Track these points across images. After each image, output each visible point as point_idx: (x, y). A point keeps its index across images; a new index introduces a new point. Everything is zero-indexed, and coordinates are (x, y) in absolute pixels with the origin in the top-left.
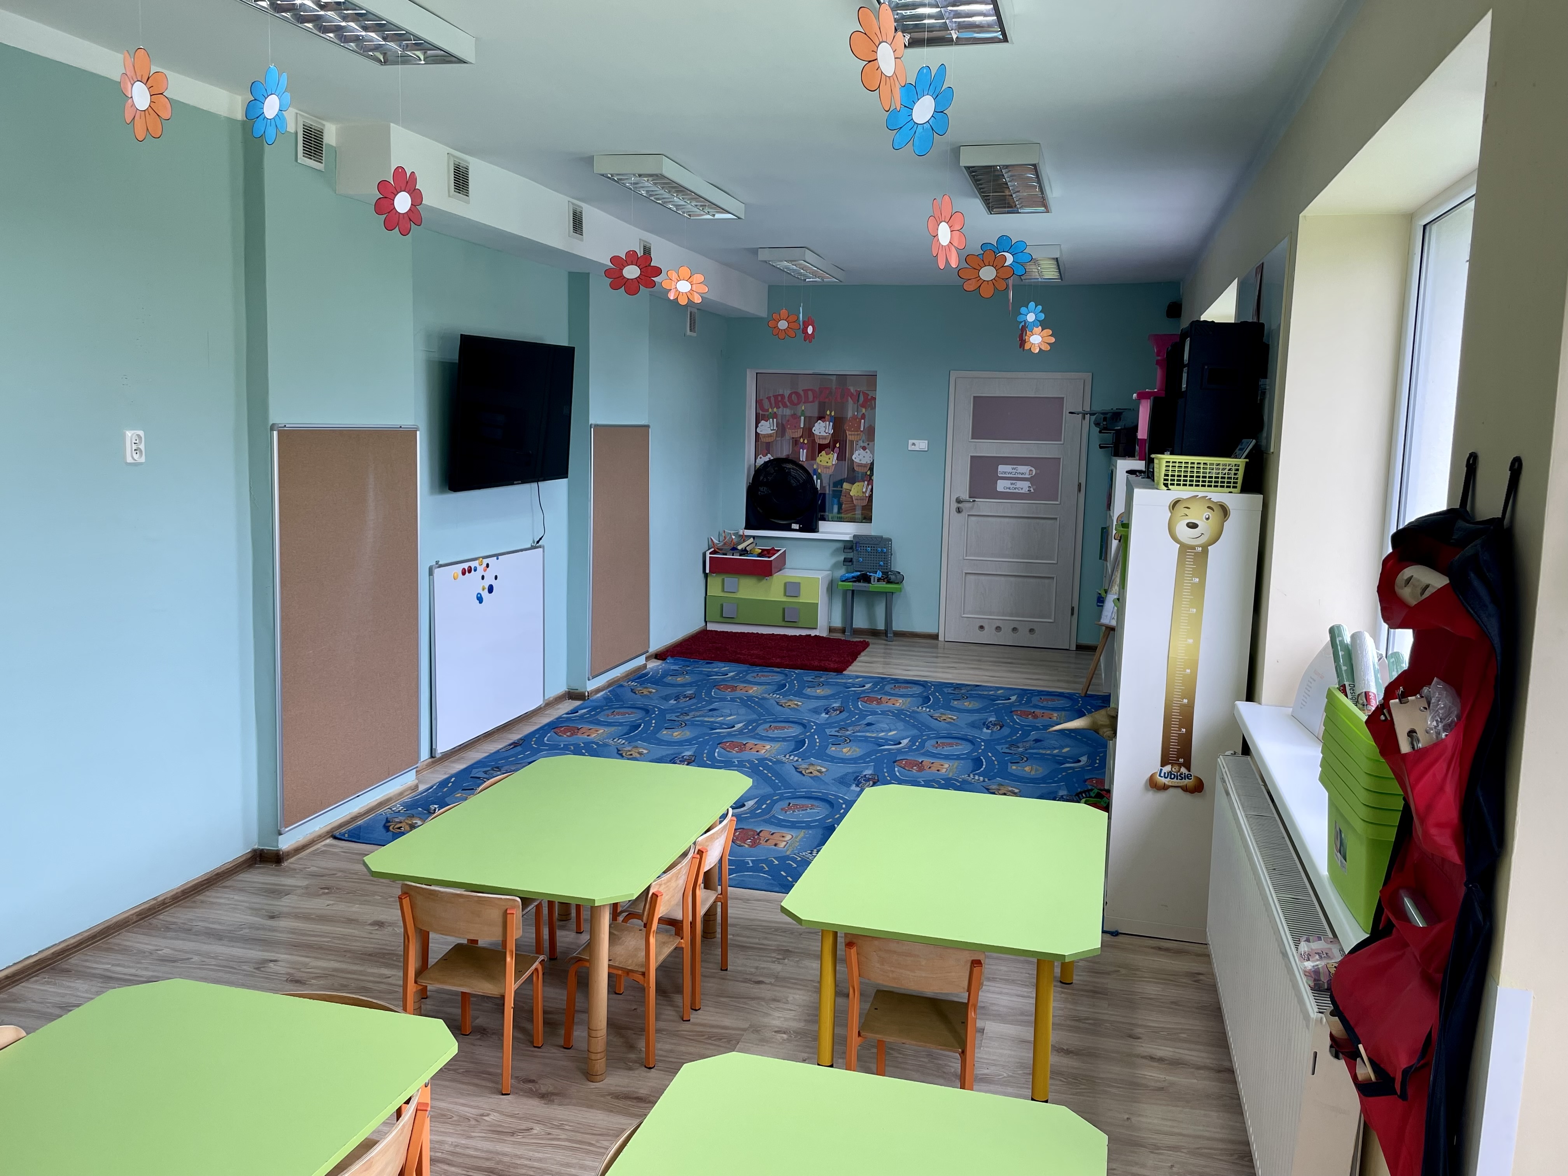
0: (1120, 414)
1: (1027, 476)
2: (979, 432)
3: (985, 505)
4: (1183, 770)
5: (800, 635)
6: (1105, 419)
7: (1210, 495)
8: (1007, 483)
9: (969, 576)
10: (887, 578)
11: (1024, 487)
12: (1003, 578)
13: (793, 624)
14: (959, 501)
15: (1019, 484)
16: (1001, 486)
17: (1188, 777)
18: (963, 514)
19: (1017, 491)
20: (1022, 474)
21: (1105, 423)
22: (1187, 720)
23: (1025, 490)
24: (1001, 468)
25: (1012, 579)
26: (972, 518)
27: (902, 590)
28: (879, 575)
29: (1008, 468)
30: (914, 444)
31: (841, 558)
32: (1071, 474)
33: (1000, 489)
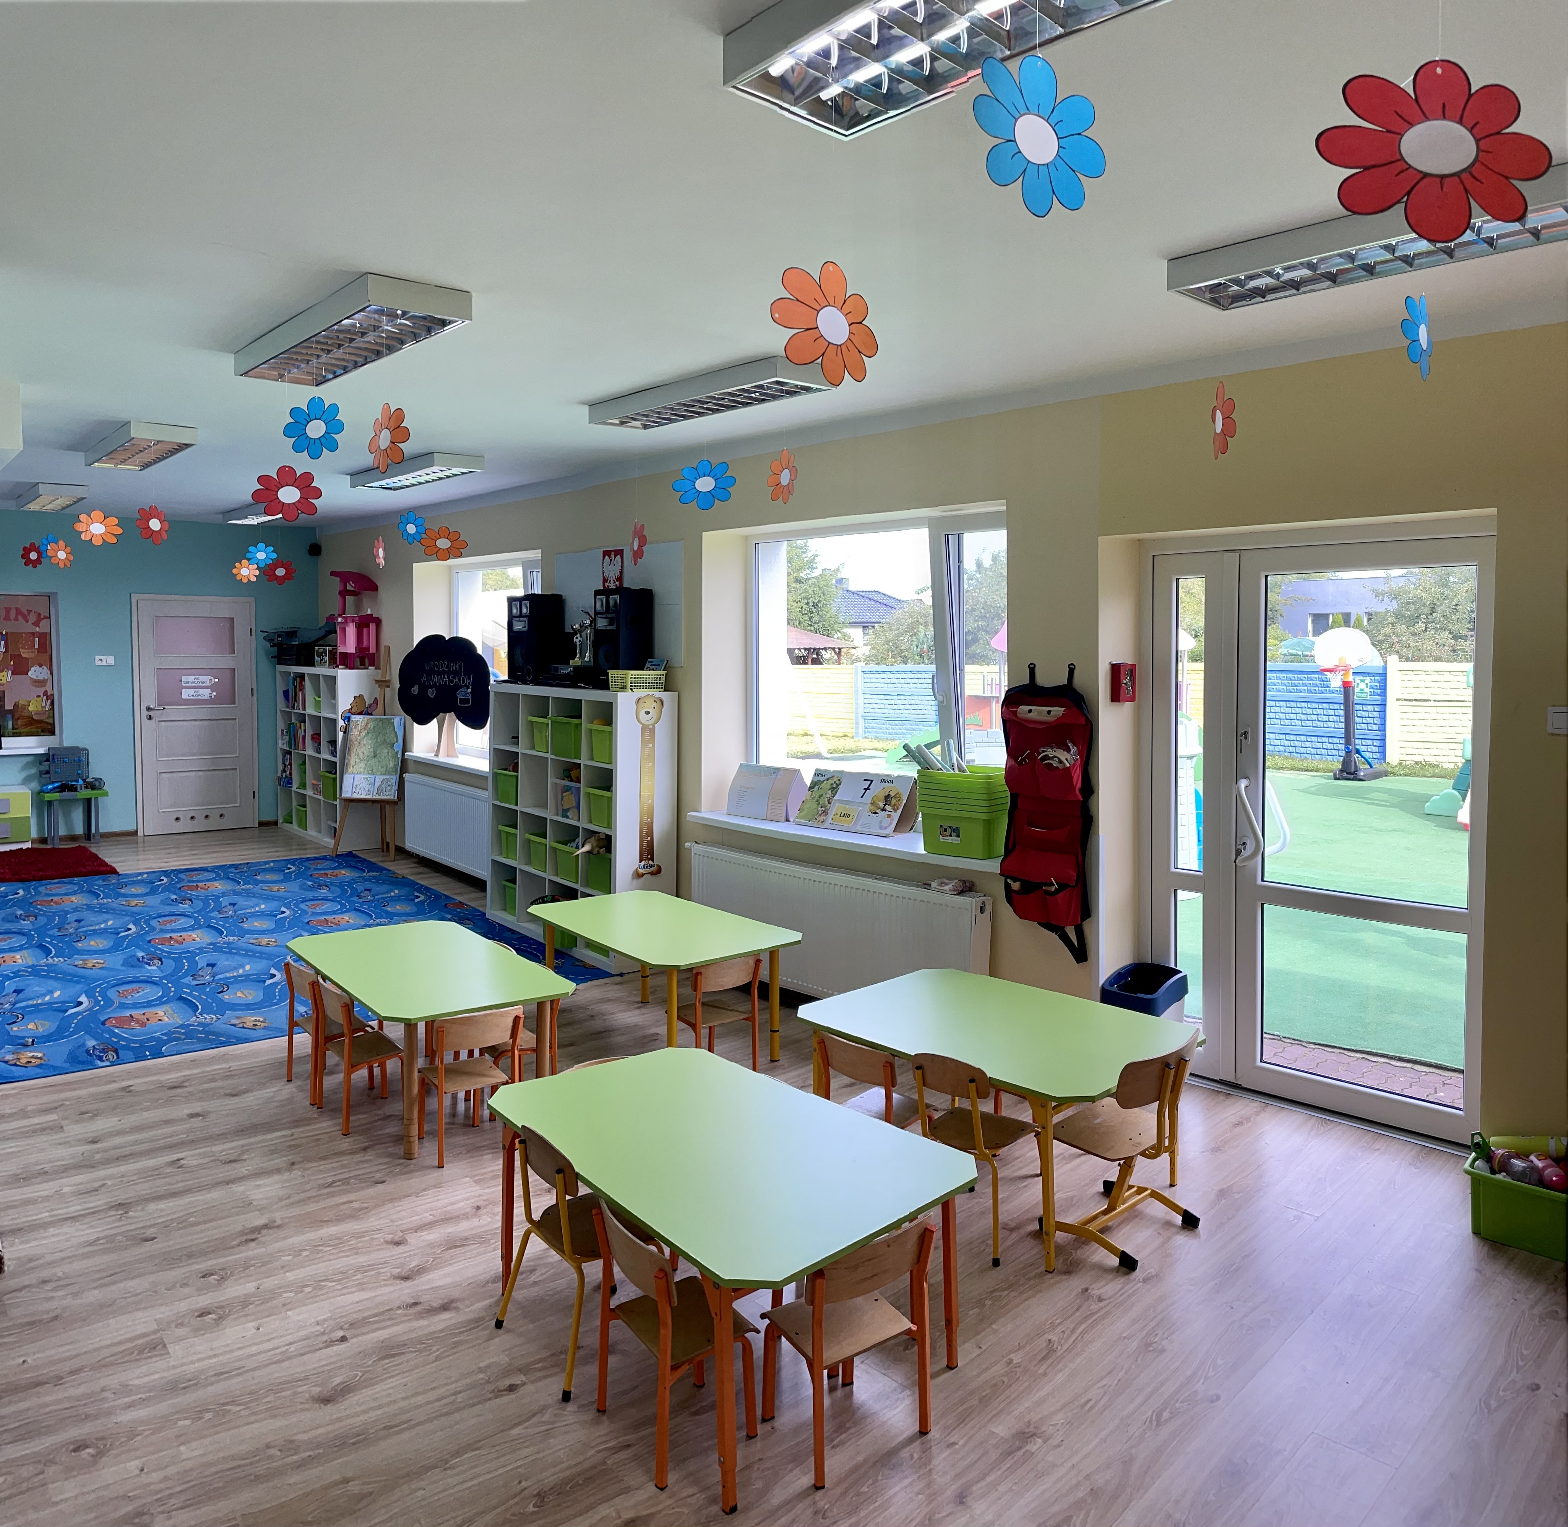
0: (296, 632)
1: (208, 684)
2: (160, 650)
3: (173, 712)
4: (651, 862)
6: (278, 637)
7: (655, 694)
8: (191, 691)
9: (163, 775)
10: (91, 786)
11: (206, 693)
12: (193, 773)
13: (4, 841)
14: (148, 709)
15: (201, 691)
16: (186, 694)
17: (653, 866)
18: (153, 721)
19: (199, 698)
20: (204, 683)
21: (278, 640)
22: (651, 832)
23: (207, 697)
24: (184, 679)
25: (201, 773)
26: (163, 723)
27: (106, 794)
28: (81, 782)
29: (191, 678)
30: (101, 660)
31: (33, 771)
32: (245, 681)
33: (184, 696)
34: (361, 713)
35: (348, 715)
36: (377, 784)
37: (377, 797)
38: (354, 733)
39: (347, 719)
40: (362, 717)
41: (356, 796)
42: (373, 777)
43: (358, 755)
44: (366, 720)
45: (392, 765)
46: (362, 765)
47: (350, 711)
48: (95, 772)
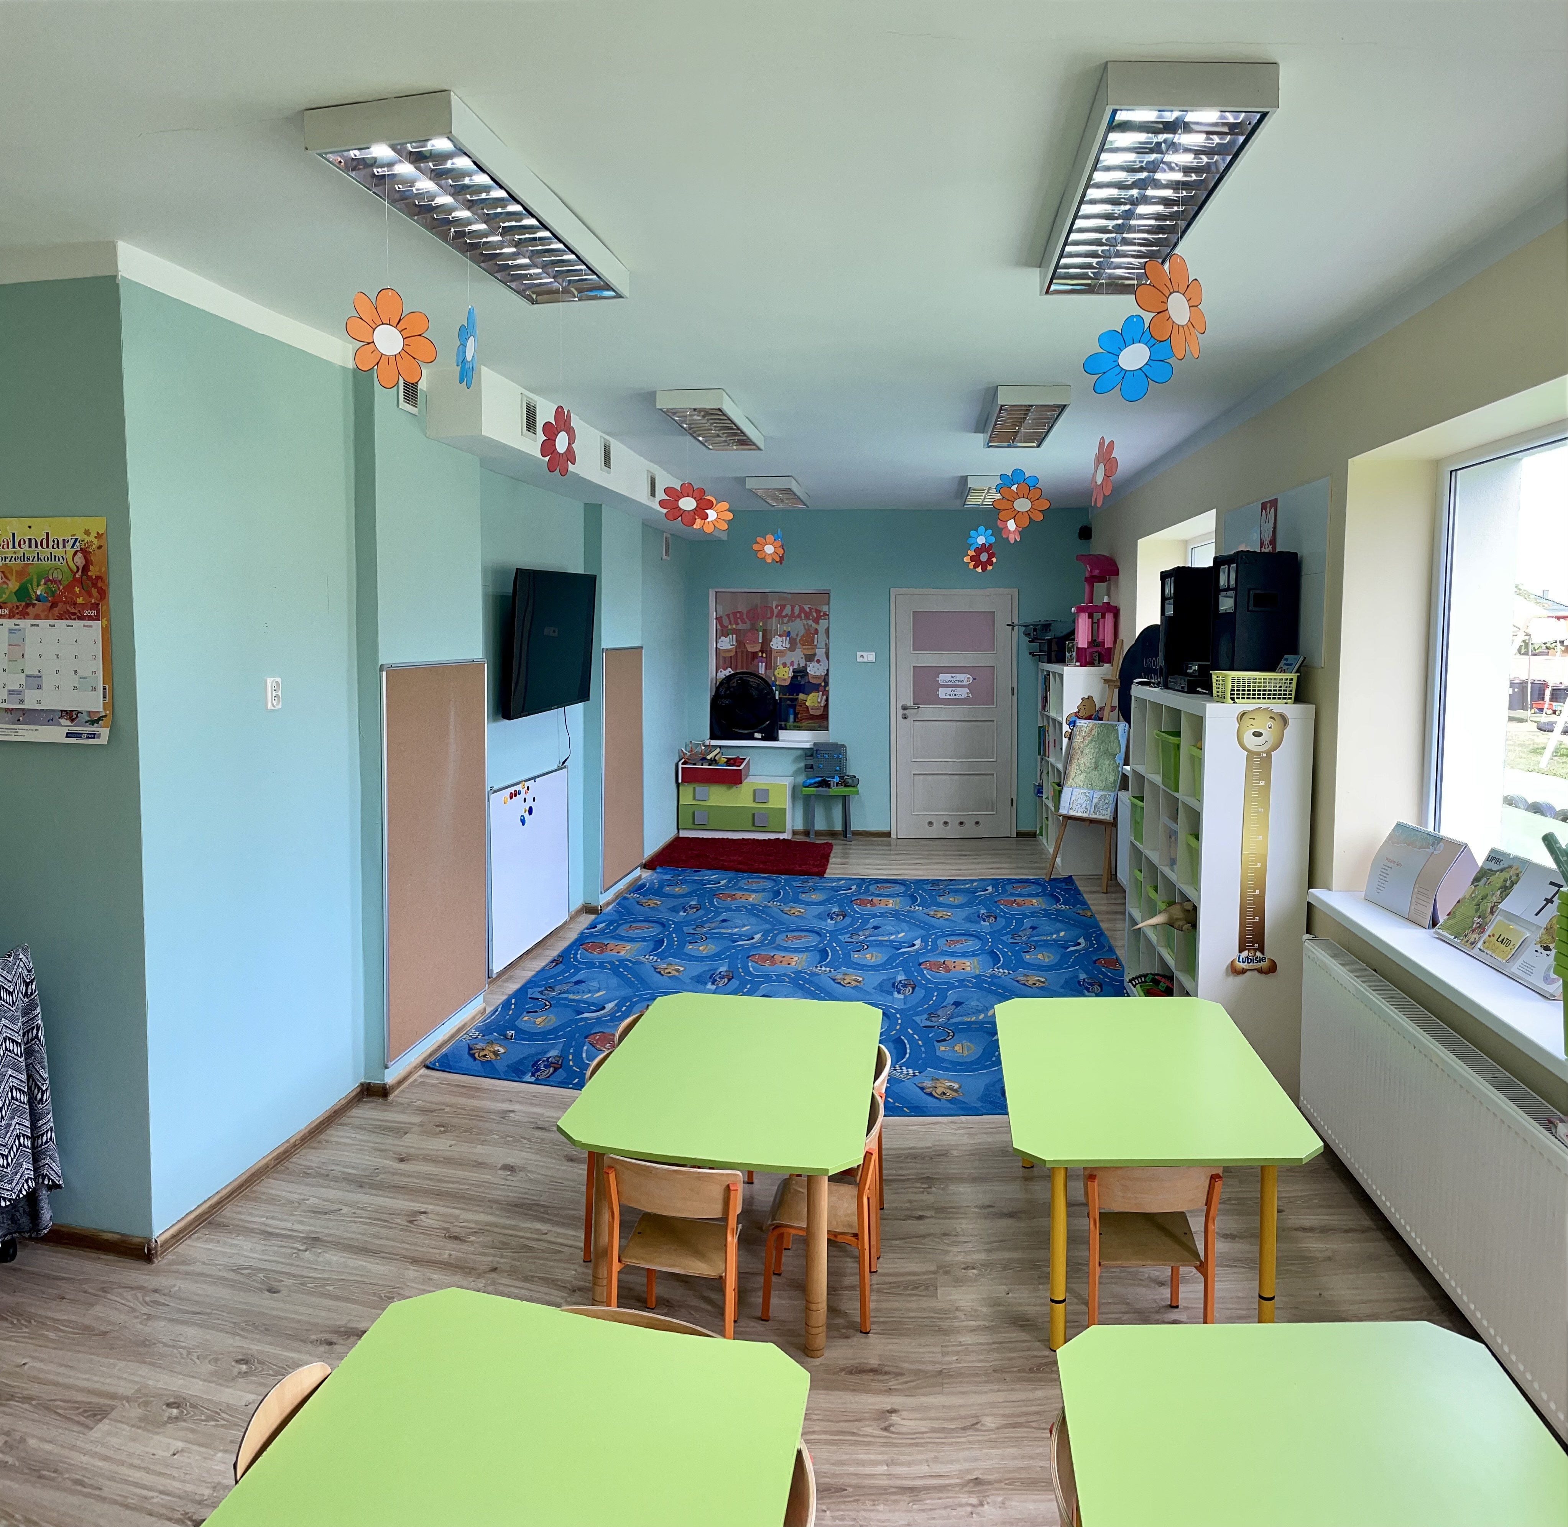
0: (1049, 625)
1: (965, 683)
2: (918, 646)
3: (928, 711)
4: (1258, 954)
5: (769, 839)
6: (1035, 630)
7: (1271, 707)
8: (948, 690)
9: (918, 776)
10: (844, 783)
11: (963, 693)
12: (949, 775)
13: (762, 829)
14: (904, 708)
15: (959, 690)
16: (943, 693)
17: (1263, 960)
18: (909, 719)
19: (957, 697)
20: (961, 681)
21: (1035, 633)
22: (1260, 910)
23: (964, 696)
24: (942, 677)
25: (956, 777)
26: (918, 723)
27: (857, 793)
28: (837, 779)
29: (948, 677)
30: (862, 656)
31: (802, 765)
32: (1005, 678)
33: (942, 696)
34: (1090, 718)
35: (1074, 719)
36: (1095, 801)
37: (1093, 816)
38: (1078, 739)
39: (1072, 724)
40: (1087, 721)
41: (1072, 813)
42: (1092, 792)
43: (1078, 765)
44: (1091, 725)
45: (1112, 779)
46: (1082, 777)
47: (1076, 715)
48: (853, 768)
